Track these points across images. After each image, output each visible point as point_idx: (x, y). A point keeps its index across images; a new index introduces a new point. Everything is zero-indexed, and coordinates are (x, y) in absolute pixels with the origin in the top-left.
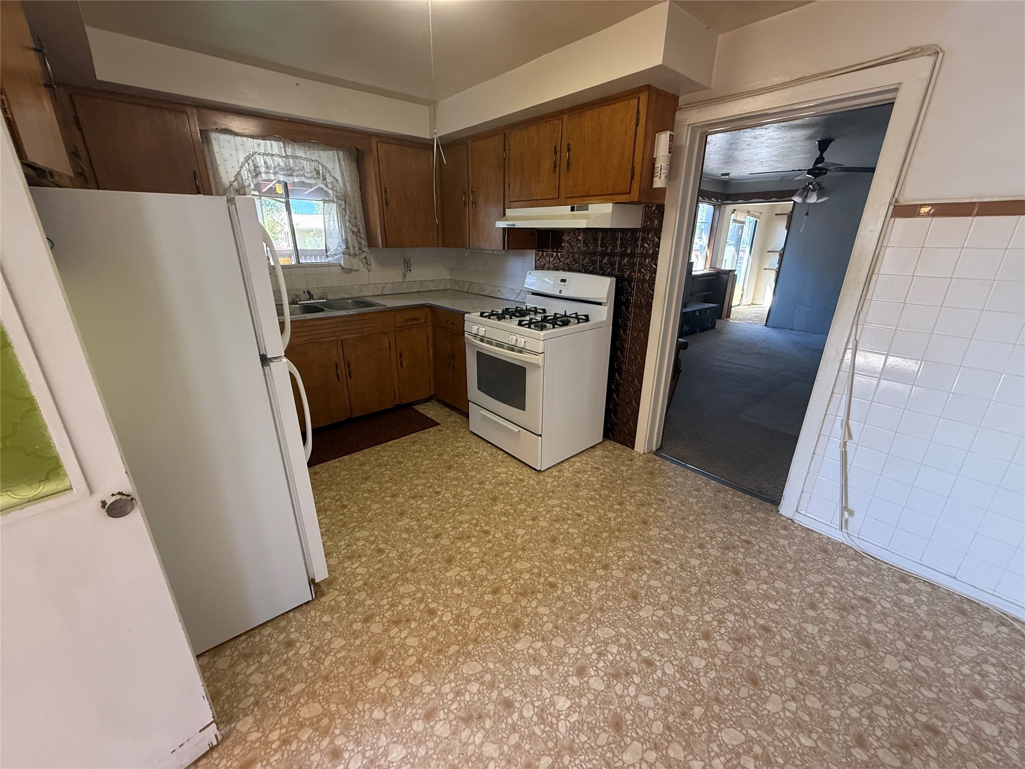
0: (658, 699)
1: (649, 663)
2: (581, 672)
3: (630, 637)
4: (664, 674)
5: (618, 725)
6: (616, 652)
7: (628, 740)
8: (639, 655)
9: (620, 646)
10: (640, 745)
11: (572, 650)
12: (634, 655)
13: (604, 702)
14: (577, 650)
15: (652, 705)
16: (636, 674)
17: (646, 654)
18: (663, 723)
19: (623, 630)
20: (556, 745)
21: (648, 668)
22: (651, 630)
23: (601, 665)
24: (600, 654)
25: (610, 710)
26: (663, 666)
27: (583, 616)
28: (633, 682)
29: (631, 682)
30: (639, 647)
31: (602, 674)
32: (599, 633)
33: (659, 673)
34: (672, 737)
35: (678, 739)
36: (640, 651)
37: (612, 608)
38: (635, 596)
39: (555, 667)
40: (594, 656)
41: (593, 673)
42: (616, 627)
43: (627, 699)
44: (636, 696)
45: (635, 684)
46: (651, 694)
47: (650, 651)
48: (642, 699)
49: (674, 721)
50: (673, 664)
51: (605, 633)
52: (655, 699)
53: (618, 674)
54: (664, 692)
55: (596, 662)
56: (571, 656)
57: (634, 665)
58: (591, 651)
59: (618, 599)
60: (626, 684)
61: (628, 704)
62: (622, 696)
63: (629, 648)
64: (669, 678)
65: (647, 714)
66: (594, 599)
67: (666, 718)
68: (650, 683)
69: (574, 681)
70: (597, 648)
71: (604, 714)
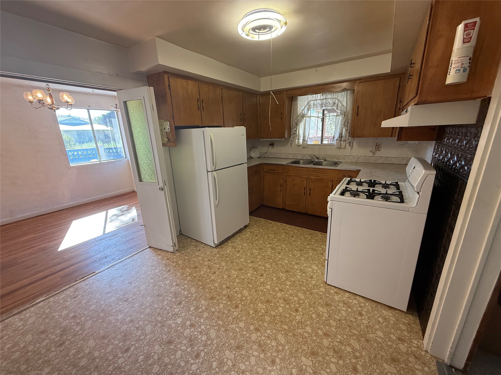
0: (179, 361)
1: (198, 356)
2: (192, 325)
3: (212, 346)
4: (192, 364)
5: (170, 342)
6: (202, 339)
7: (163, 347)
8: (202, 351)
9: (206, 341)
10: (160, 352)
11: (202, 320)
12: (201, 348)
13: (179, 336)
14: (203, 322)
15: (177, 357)
16: (191, 350)
17: (202, 354)
18: (168, 363)
19: (215, 342)
20: (164, 321)
21: (195, 355)
22: (217, 357)
23: (196, 333)
24: (201, 332)
25: (175, 339)
26: (196, 364)
27: (221, 323)
28: (187, 348)
29: (187, 347)
30: (206, 350)
31: (191, 334)
32: (212, 331)
33: (192, 361)
34: (162, 367)
35: (161, 370)
36: (204, 351)
37: (228, 336)
38: (239, 347)
39: (194, 315)
40: (200, 330)
41: (192, 330)
42: (216, 338)
43: (180, 345)
44: (181, 350)
45: (186, 349)
46: (182, 357)
47: (204, 357)
48: (179, 353)
49: (168, 368)
50: (197, 369)
51: (213, 333)
52: (179, 359)
53: (191, 341)
54: (183, 364)
55: (197, 331)
56: (199, 321)
57: (196, 348)
58: (202, 328)
59: (235, 338)
60: (187, 345)
61: (177, 346)
62: (181, 343)
63: (205, 345)
64: (190, 367)
65: (172, 355)
66: (232, 326)
67: (170, 365)
68: (187, 357)
69: (188, 323)
70: (204, 331)
71: (174, 336)
